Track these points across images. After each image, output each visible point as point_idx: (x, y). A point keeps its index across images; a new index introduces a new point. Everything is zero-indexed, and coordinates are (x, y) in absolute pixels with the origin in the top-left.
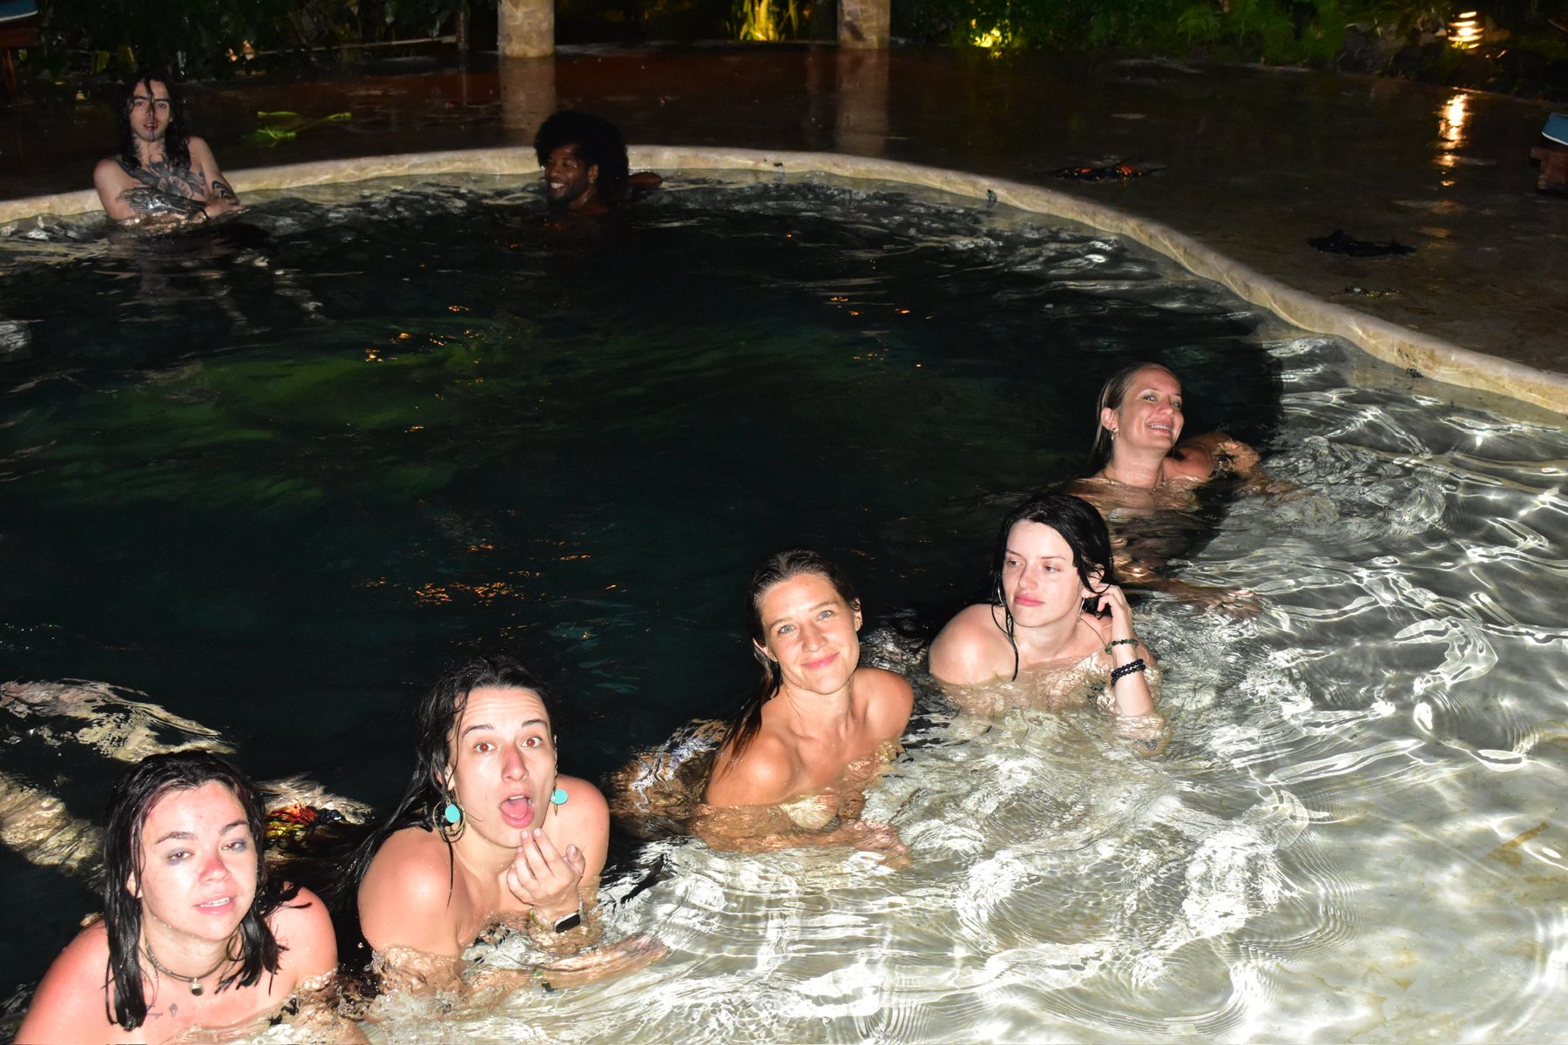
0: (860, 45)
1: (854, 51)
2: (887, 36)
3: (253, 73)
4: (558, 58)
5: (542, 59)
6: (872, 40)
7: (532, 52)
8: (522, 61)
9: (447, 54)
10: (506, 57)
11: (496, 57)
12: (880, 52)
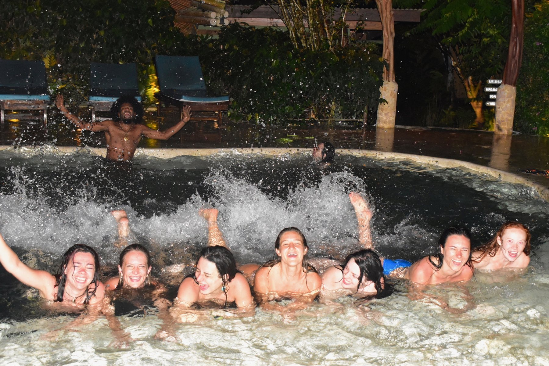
0: (501, 133)
1: (498, 134)
2: (511, 131)
3: (295, 125)
4: (396, 130)
5: (390, 129)
6: (505, 132)
7: (386, 126)
8: (383, 128)
9: (359, 125)
10: (378, 127)
11: (375, 127)
12: (508, 136)
